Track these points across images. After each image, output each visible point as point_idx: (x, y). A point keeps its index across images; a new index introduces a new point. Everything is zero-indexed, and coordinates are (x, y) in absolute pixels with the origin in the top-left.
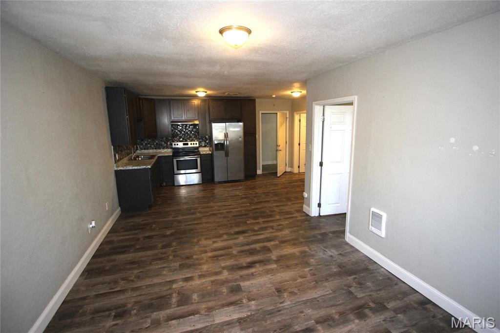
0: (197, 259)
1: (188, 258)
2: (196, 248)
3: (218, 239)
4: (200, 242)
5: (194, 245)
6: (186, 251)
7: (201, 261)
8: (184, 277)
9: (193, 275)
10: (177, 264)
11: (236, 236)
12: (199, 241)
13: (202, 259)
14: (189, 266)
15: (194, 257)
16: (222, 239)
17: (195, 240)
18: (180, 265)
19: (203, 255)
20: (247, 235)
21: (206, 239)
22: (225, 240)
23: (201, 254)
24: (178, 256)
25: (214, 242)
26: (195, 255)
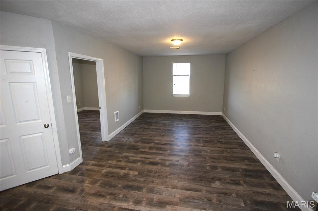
0: (191, 153)
1: (197, 155)
2: (191, 160)
3: (174, 162)
4: (187, 163)
5: (192, 163)
6: (198, 159)
7: (189, 151)
8: (198, 147)
9: (194, 147)
10: (203, 153)
11: (160, 161)
12: (189, 166)
13: (188, 152)
14: (196, 150)
15: (193, 155)
16: (171, 162)
17: (191, 167)
18: (201, 152)
19: (188, 154)
20: (152, 160)
21: (183, 166)
22: (169, 160)
23: (189, 155)
24: (203, 157)
25: (178, 161)
26: (192, 156)
